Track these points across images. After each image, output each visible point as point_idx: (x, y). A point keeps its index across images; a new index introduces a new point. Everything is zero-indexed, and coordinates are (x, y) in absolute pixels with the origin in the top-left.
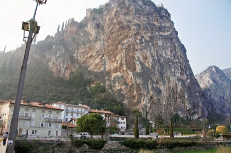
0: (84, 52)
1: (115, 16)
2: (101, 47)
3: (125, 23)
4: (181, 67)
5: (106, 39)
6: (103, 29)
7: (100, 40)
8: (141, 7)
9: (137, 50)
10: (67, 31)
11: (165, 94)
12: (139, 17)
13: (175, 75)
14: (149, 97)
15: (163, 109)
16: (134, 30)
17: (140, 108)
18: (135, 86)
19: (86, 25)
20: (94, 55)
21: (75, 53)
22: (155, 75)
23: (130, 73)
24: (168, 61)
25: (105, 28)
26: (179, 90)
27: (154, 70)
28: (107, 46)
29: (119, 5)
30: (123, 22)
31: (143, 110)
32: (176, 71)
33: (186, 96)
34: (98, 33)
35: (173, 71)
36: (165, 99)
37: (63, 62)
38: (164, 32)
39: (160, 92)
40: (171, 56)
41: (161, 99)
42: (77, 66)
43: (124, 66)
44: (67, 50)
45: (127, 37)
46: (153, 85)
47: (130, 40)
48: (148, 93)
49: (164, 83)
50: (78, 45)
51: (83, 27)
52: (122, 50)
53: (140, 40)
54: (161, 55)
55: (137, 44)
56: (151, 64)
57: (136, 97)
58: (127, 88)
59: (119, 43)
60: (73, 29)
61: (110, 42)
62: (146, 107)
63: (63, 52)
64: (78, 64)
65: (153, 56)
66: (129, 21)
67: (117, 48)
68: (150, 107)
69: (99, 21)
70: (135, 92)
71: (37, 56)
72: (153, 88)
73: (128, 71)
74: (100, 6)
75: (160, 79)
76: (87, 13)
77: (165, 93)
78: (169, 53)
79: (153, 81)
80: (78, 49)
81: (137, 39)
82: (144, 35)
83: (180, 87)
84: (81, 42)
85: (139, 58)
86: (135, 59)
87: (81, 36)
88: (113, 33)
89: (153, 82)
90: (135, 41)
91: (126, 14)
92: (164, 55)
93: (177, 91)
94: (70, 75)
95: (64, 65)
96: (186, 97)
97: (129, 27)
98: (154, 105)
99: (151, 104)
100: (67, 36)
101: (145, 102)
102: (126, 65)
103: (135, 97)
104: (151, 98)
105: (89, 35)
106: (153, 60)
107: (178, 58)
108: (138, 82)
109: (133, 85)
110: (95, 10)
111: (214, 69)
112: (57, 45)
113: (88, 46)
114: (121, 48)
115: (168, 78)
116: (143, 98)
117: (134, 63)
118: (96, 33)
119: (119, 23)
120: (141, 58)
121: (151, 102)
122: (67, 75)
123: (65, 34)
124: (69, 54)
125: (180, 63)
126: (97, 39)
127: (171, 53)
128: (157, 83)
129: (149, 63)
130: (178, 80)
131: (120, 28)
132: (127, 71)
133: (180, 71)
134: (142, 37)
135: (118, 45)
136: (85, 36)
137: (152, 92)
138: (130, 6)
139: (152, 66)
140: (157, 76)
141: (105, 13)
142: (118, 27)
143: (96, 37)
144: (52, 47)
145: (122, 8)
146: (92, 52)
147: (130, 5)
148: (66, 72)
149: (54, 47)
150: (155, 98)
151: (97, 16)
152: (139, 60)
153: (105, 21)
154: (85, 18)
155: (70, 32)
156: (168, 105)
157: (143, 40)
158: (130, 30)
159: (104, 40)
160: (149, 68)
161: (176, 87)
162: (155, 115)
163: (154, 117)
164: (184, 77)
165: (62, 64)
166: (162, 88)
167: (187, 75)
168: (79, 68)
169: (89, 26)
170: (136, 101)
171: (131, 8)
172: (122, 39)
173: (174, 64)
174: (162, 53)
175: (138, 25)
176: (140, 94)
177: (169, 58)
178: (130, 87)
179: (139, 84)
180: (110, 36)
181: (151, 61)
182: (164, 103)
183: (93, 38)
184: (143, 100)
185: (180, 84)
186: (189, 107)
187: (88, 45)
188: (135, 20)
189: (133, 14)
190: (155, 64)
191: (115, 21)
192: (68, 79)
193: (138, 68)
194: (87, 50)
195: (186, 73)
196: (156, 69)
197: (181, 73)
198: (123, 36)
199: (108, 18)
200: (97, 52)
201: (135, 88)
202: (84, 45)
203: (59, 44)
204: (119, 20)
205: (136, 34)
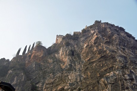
0: (52, 83)
1: (95, 43)
2: (77, 79)
3: (108, 52)
5: (83, 69)
6: (80, 58)
7: (75, 69)
8: (124, 37)
9: (127, 88)
10: (30, 56)
12: (124, 49)
16: (120, 62)
19: (57, 51)
20: (66, 88)
21: (39, 82)
25: (82, 57)
28: (85, 79)
29: (99, 32)
30: (106, 51)
34: (72, 61)
44: (28, 78)
45: (111, 69)
47: (117, 73)
50: (45, 73)
51: (52, 53)
52: (106, 85)
53: (129, 75)
55: (126, 80)
59: (101, 76)
60: (38, 54)
61: (89, 74)
63: (23, 80)
66: (113, 51)
67: (98, 82)
69: (74, 48)
74: (75, 33)
76: (57, 40)
80: (44, 78)
81: (126, 74)
84: (48, 70)
87: (49, 63)
88: (93, 63)
90: (123, 75)
91: (108, 43)
97: (113, 58)
100: (29, 61)
105: (60, 62)
110: (68, 36)
112: (15, 70)
113: (58, 75)
114: (104, 82)
118: (70, 60)
119: (101, 52)
123: (28, 58)
124: (32, 83)
126: (71, 69)
131: (102, 57)
134: (131, 72)
135: (101, 79)
136: (55, 63)
138: (113, 35)
141: (82, 39)
142: (99, 56)
143: (71, 65)
145: (103, 36)
146: (64, 84)
147: (112, 35)
149: (10, 71)
151: (72, 42)
153: (82, 49)
154: (55, 44)
155: (35, 56)
157: (134, 77)
158: (115, 61)
159: (80, 70)
169: (61, 52)
171: (113, 37)
172: (105, 70)
175: (125, 58)
180: (89, 66)
183: (66, 66)
187: (59, 74)
188: (120, 52)
189: (117, 45)
191: (95, 49)
194: (56, 81)
198: (107, 68)
199: (85, 45)
200: (71, 85)
202: (54, 73)
203: (18, 69)
204: (100, 48)
205: (123, 68)
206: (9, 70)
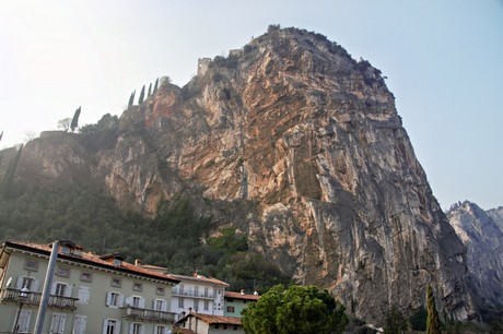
0: (194, 154)
1: (267, 73)
2: (236, 143)
3: (291, 88)
4: (419, 194)
5: (246, 123)
6: (241, 104)
7: (233, 125)
8: (323, 55)
9: (322, 151)
10: (152, 106)
11: (391, 256)
12: (322, 78)
13: (410, 213)
14: (357, 265)
15: (390, 294)
16: (313, 104)
17: (336, 292)
18: (321, 237)
19: (199, 93)
20: (217, 160)
21: (170, 154)
22: (366, 210)
23: (309, 205)
24: (393, 179)
25: (244, 100)
26: (421, 248)
27: (364, 198)
28: (250, 141)
29: (275, 50)
30: (287, 87)
31: (343, 297)
32: (412, 203)
33: (438, 262)
34: (227, 111)
35: (405, 202)
36: (394, 269)
37: (143, 175)
38: (377, 113)
39: (380, 251)
40: (397, 168)
41: (383, 269)
42: (177, 187)
43: (293, 186)
44: (151, 148)
45: (296, 120)
46: (363, 235)
47: (305, 126)
48: (352, 255)
49: (388, 232)
50: (179, 135)
51: (190, 97)
52: (286, 149)
53: (326, 128)
54: (376, 165)
55: (320, 137)
56: (355, 185)
57: (325, 265)
58: (302, 241)
59: (279, 135)
60: (166, 100)
61: (258, 132)
62: (351, 288)
63: (143, 153)
64: (180, 180)
65: (358, 167)
66: (301, 86)
67: (273, 145)
68: (360, 290)
69: (230, 84)
70: (322, 253)
71: (77, 160)
72: (363, 241)
73: (303, 201)
74: (231, 52)
75: (378, 219)
76: (199, 68)
77: (391, 254)
78: (393, 161)
79: (363, 224)
80: (179, 146)
81: (321, 126)
82: (334, 118)
83: (422, 242)
84: (186, 131)
85: (328, 170)
86: (318, 172)
87: (186, 117)
88: (264, 110)
89: (362, 228)
90: (317, 129)
91: (292, 70)
92: (382, 164)
93: (417, 249)
94: (159, 208)
95: (143, 182)
96: (438, 266)
97: (300, 98)
98: (368, 283)
99: (361, 281)
100: (151, 116)
101: (346, 277)
102: (298, 186)
103: (321, 263)
104: (362, 266)
105: (206, 113)
106: (360, 176)
107: (411, 173)
108: (328, 227)
109: (315, 234)
110: (219, 60)
111: (468, 208)
112: (127, 136)
113: (203, 139)
114: (283, 145)
115: (396, 219)
116: (341, 266)
117: (317, 182)
118: (223, 109)
119: (278, 88)
120: (332, 169)
121: (361, 278)
122: (152, 207)
123: (147, 111)
124: (158, 156)
125: (418, 186)
126: (225, 125)
127: (398, 161)
128: (372, 230)
129: (352, 182)
130: (418, 223)
131: (279, 99)
132: (299, 199)
133: (418, 203)
134: (332, 121)
135: (277, 139)
136: (197, 116)
137: (362, 253)
138: (301, 54)
139: (358, 189)
140: (372, 213)
141: (244, 65)
142: (275, 97)
143: (224, 119)
144: (116, 141)
145: (282, 56)
146: (214, 155)
147: (301, 51)
148: (149, 200)
149: (120, 139)
150: (371, 267)
151: (225, 72)
152: (327, 175)
153: (245, 84)
154: (196, 78)
155: (160, 106)
156: (399, 283)
157: (335, 129)
158: (304, 104)
159: (241, 127)
160: (351, 195)
161: (415, 241)
162: (372, 310)
163: (369, 316)
164: (429, 220)
165: (139, 181)
166: (384, 243)
167: (433, 214)
168: (182, 191)
169: (205, 94)
170: (324, 273)
171: (303, 57)
172: (286, 124)
173: (405, 187)
174: (377, 159)
175: (322, 96)
176: (335, 256)
177: (394, 173)
178: (310, 240)
179: (331, 232)
180: (257, 117)
181: (355, 176)
182: (391, 280)
183: (216, 122)
184: (343, 272)
185: (423, 233)
186: (447, 289)
187: (204, 137)
188: (314, 85)
189: (309, 71)
190: (365, 184)
191: (268, 83)
192: (153, 218)
193: (327, 195)
194: (200, 150)
195: (430, 209)
196: (369, 197)
197: (421, 208)
198: (288, 118)
199: (251, 77)
200: (225, 154)
201: (322, 243)
202: (195, 136)
203: (133, 134)
204: (277, 81)
205: (317, 115)
206: (117, 137)
